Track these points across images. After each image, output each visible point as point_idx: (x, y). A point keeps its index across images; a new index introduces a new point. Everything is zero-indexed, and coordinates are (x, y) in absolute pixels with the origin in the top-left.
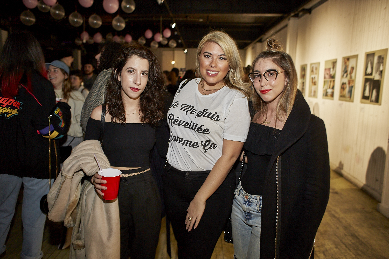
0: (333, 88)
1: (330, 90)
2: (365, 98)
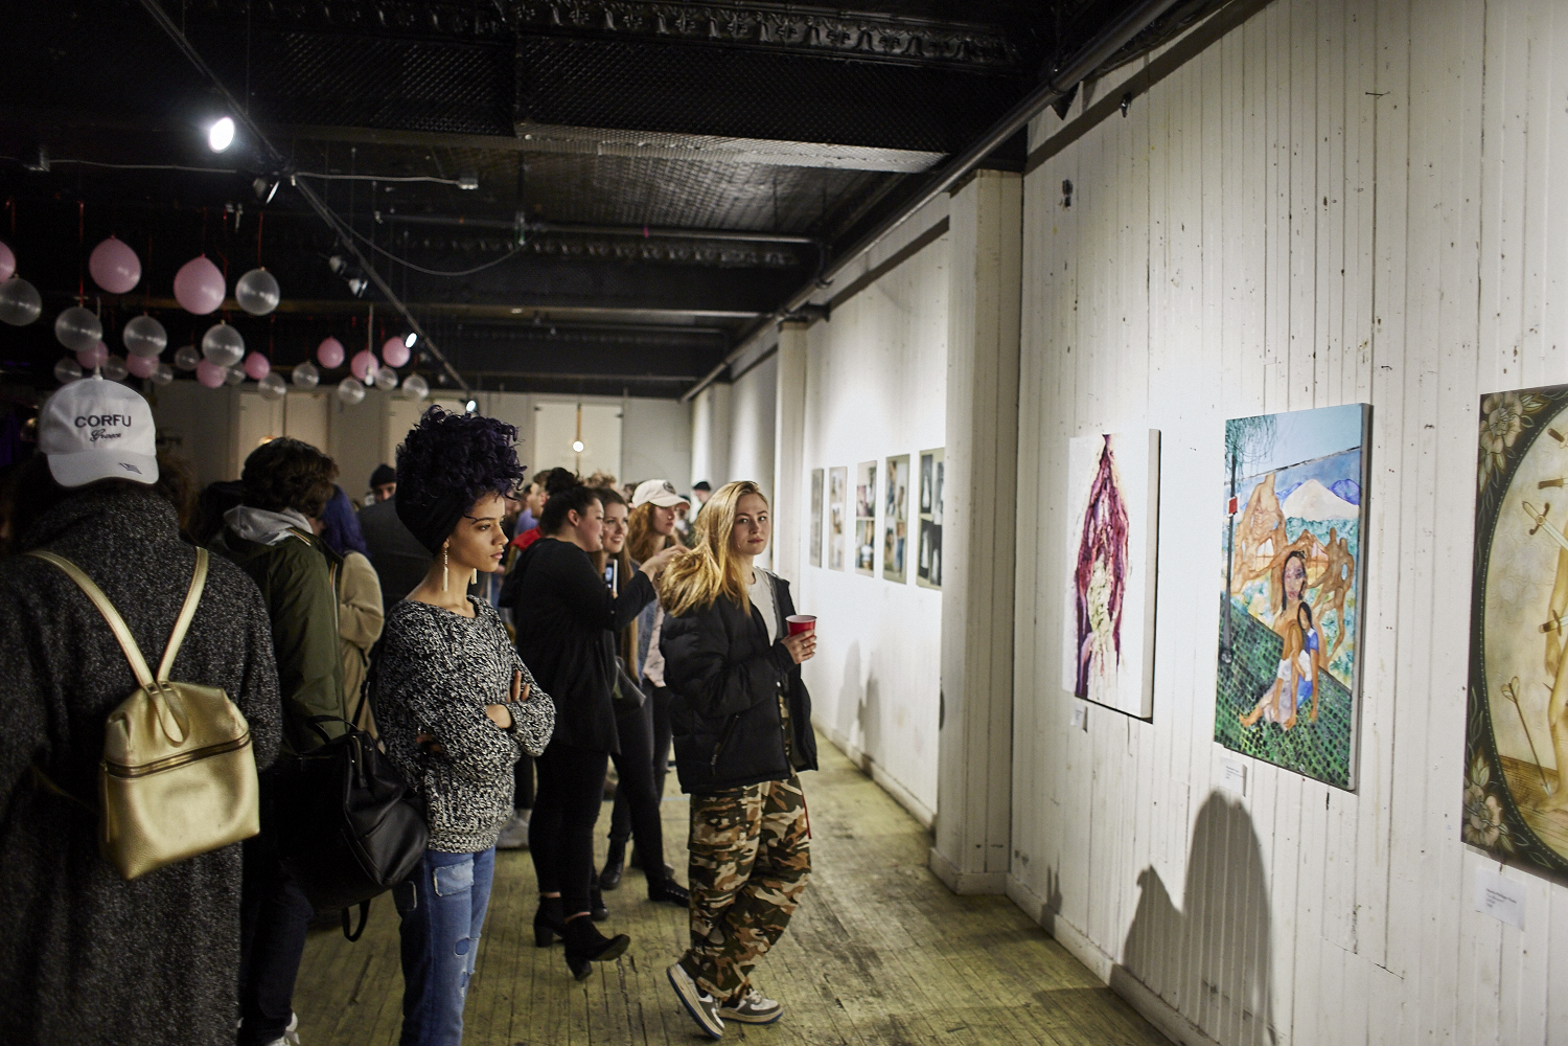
0: (872, 543)
1: (866, 550)
2: (923, 573)
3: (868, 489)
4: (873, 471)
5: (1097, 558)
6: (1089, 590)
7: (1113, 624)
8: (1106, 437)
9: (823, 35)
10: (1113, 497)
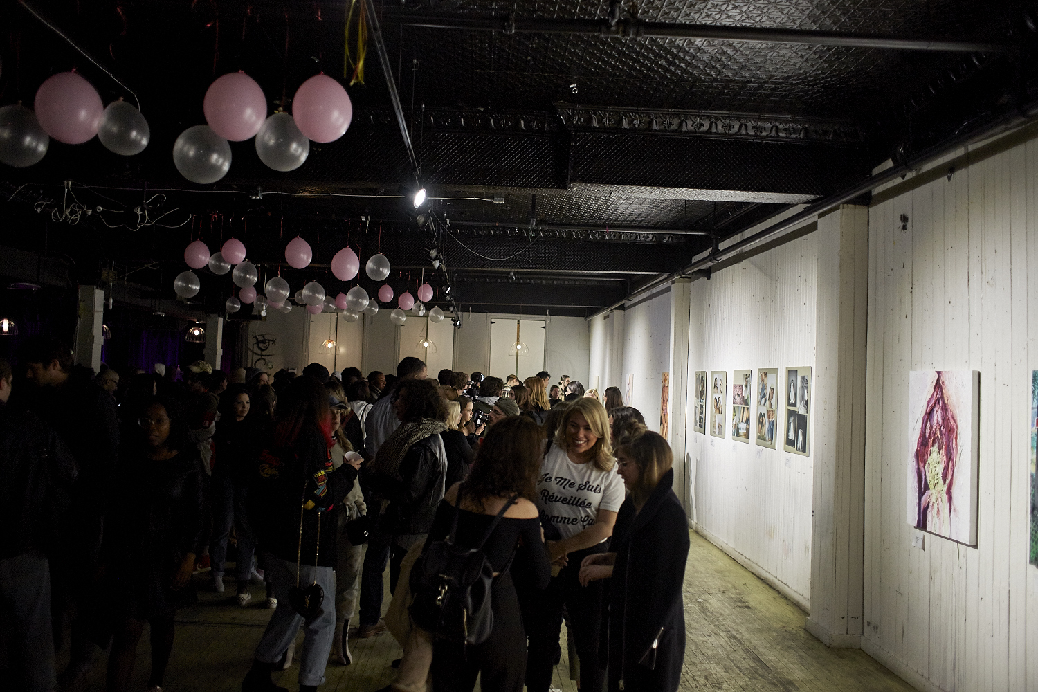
0: (747, 421)
1: (743, 426)
2: (790, 443)
3: (744, 388)
4: (748, 377)
5: (933, 445)
6: (927, 464)
7: (946, 487)
8: (939, 373)
9: (720, 127)
10: (945, 409)
